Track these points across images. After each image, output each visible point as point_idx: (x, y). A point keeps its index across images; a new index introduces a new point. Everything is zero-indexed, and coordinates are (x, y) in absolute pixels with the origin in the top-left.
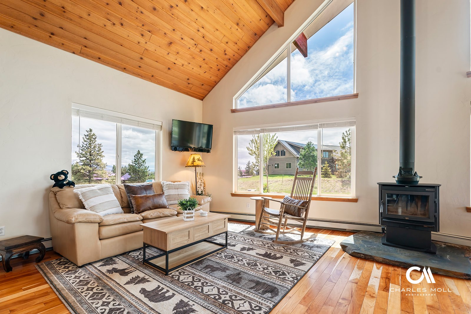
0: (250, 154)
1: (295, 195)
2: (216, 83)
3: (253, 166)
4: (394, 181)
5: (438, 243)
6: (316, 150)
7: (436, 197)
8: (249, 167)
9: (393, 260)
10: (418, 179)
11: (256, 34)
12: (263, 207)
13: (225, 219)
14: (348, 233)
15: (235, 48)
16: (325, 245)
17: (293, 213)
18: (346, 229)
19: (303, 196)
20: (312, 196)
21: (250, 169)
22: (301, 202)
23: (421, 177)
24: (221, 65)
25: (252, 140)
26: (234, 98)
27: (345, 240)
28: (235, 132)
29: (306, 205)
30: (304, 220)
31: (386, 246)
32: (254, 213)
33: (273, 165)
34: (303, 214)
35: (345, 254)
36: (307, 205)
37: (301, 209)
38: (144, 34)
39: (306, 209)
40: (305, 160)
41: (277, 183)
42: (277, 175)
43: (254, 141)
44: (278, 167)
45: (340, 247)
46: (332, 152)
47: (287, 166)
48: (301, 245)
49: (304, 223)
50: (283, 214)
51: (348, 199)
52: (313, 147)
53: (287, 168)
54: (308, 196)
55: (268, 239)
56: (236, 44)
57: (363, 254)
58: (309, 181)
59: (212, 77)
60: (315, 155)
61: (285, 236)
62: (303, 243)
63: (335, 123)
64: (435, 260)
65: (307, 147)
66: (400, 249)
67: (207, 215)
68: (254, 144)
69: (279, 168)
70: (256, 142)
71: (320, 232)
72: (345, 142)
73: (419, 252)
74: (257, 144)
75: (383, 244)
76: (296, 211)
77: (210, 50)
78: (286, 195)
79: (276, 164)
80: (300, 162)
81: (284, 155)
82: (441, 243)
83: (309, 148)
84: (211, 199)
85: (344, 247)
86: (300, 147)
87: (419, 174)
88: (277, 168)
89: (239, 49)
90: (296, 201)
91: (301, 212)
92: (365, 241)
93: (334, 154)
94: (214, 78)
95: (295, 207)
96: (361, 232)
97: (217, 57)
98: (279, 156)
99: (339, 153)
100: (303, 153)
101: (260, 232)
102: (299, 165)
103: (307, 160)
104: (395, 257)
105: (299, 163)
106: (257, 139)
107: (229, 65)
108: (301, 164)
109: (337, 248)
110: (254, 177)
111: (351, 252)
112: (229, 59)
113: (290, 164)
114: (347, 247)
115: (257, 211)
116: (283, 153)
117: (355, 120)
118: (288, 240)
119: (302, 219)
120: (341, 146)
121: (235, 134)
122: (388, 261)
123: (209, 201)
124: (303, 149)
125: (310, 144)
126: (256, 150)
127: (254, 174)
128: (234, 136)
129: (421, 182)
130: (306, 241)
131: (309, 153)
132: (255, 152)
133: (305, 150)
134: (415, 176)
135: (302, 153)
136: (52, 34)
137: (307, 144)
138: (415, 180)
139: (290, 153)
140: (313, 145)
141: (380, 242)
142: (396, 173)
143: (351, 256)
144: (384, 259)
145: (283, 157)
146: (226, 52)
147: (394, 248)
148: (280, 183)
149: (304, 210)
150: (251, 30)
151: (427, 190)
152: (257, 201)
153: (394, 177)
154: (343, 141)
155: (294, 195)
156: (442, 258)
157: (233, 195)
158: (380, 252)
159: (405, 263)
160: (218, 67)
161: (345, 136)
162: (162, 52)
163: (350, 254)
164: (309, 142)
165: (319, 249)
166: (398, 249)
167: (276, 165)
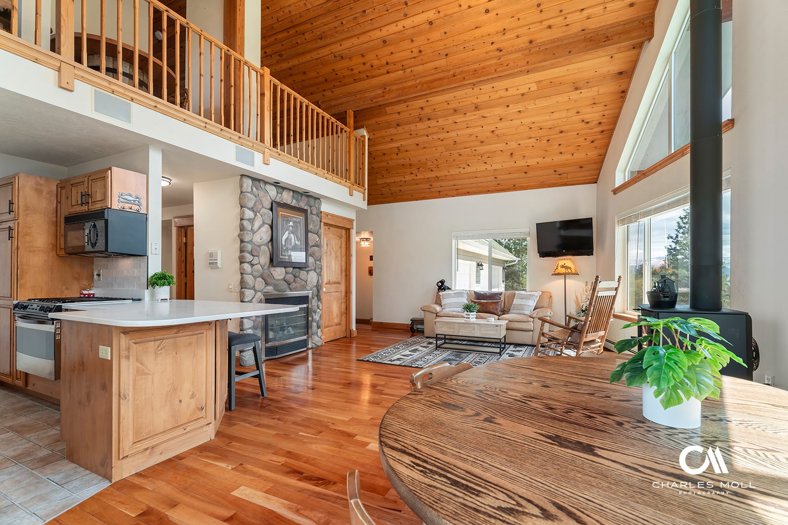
2: (603, 156)
11: (620, 73)
15: (597, 108)
24: (591, 136)
26: (618, 171)
38: (486, 161)
56: (595, 104)
77: (560, 133)
89: (605, 106)
94: (592, 154)
97: (576, 133)
107: (606, 128)
112: (600, 123)
136: (439, 192)
146: (586, 121)
150: (605, 77)
160: (588, 140)
162: (509, 164)
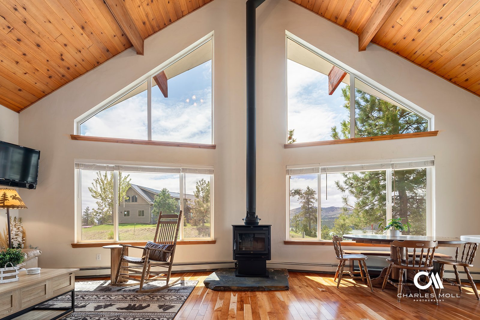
0: (94, 197)
1: (159, 240)
2: (44, 94)
3: (95, 214)
4: (243, 223)
5: (269, 269)
6: (171, 198)
7: (269, 235)
8: (87, 215)
9: (244, 286)
10: (259, 221)
11: (108, 51)
12: (122, 255)
13: (70, 274)
14: (208, 272)
15: (78, 56)
16: (190, 286)
17: (158, 258)
18: (206, 270)
19: (168, 241)
20: (177, 241)
21: (89, 217)
22: (166, 247)
23: (260, 219)
24: (54, 72)
25: (97, 179)
26: (76, 120)
27: (207, 278)
28: (78, 165)
29: (171, 249)
30: (170, 265)
31: (238, 278)
32: (109, 265)
33: (121, 212)
34: (168, 259)
35: (208, 290)
36: (173, 249)
37: (167, 253)
39: (171, 253)
40: (160, 207)
41: (128, 233)
42: (127, 224)
43: (100, 181)
44: (128, 214)
45: (204, 285)
46: (187, 200)
47: (140, 214)
48: (167, 290)
49: (170, 268)
50: (147, 260)
51: (208, 241)
52: (169, 194)
53: (139, 216)
54: (173, 241)
55: (129, 291)
56: (80, 52)
57: (223, 287)
58: (174, 224)
59: (38, 83)
60: (170, 202)
61: (149, 285)
62: (169, 288)
63: (196, 170)
64: (269, 281)
65: (162, 193)
66: (248, 278)
67: (40, 272)
68: (100, 184)
69: (129, 216)
70: (103, 182)
71: (183, 275)
72: (199, 191)
73: (259, 278)
74: (103, 184)
75: (236, 276)
76: (161, 256)
77: (35, 44)
78: (148, 241)
79: (126, 211)
80: (155, 210)
81: (136, 201)
82: (271, 269)
83: (164, 194)
84: (40, 252)
85: (207, 284)
86: (155, 193)
87: (259, 217)
88: (128, 216)
89: (83, 60)
90: (161, 245)
91: (167, 256)
92: (223, 276)
93: (189, 202)
94: (40, 86)
95: (160, 252)
96: (219, 270)
97: (47, 59)
98: (130, 202)
99: (193, 202)
100: (158, 200)
101: (118, 285)
102: (153, 212)
103: (162, 208)
104: (245, 284)
105: (153, 210)
106: (104, 179)
107: (67, 76)
108: (156, 212)
109: (201, 287)
110: (96, 227)
111: (213, 287)
112: (68, 68)
113: (143, 211)
114: (210, 283)
115: (112, 261)
116: (134, 199)
117: (213, 169)
118: (152, 288)
119: (168, 264)
120: (195, 195)
121: (77, 168)
122: (240, 288)
123: (36, 255)
124: (157, 195)
125: (165, 191)
126: (103, 192)
127: (95, 224)
128: (76, 171)
129: (261, 223)
130: (172, 285)
131: (164, 201)
132: (100, 194)
133: (160, 197)
134: (256, 219)
135: (156, 200)
137: (161, 190)
138: (257, 222)
139: (143, 199)
140: (168, 192)
141: (234, 275)
142: (245, 216)
143: (213, 291)
144: (238, 287)
145: (134, 203)
146: (63, 58)
147: (243, 278)
148: (132, 233)
149: (170, 254)
150: (102, 42)
151: (264, 229)
152: (112, 249)
153: (243, 220)
154: (197, 190)
155: (157, 241)
156: (272, 279)
157: (75, 246)
158: (235, 282)
159: (252, 287)
160: (49, 73)
161: (199, 185)
163: (212, 290)
164: (164, 189)
165: (186, 291)
166: (247, 278)
167: (126, 213)
